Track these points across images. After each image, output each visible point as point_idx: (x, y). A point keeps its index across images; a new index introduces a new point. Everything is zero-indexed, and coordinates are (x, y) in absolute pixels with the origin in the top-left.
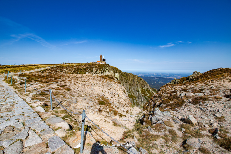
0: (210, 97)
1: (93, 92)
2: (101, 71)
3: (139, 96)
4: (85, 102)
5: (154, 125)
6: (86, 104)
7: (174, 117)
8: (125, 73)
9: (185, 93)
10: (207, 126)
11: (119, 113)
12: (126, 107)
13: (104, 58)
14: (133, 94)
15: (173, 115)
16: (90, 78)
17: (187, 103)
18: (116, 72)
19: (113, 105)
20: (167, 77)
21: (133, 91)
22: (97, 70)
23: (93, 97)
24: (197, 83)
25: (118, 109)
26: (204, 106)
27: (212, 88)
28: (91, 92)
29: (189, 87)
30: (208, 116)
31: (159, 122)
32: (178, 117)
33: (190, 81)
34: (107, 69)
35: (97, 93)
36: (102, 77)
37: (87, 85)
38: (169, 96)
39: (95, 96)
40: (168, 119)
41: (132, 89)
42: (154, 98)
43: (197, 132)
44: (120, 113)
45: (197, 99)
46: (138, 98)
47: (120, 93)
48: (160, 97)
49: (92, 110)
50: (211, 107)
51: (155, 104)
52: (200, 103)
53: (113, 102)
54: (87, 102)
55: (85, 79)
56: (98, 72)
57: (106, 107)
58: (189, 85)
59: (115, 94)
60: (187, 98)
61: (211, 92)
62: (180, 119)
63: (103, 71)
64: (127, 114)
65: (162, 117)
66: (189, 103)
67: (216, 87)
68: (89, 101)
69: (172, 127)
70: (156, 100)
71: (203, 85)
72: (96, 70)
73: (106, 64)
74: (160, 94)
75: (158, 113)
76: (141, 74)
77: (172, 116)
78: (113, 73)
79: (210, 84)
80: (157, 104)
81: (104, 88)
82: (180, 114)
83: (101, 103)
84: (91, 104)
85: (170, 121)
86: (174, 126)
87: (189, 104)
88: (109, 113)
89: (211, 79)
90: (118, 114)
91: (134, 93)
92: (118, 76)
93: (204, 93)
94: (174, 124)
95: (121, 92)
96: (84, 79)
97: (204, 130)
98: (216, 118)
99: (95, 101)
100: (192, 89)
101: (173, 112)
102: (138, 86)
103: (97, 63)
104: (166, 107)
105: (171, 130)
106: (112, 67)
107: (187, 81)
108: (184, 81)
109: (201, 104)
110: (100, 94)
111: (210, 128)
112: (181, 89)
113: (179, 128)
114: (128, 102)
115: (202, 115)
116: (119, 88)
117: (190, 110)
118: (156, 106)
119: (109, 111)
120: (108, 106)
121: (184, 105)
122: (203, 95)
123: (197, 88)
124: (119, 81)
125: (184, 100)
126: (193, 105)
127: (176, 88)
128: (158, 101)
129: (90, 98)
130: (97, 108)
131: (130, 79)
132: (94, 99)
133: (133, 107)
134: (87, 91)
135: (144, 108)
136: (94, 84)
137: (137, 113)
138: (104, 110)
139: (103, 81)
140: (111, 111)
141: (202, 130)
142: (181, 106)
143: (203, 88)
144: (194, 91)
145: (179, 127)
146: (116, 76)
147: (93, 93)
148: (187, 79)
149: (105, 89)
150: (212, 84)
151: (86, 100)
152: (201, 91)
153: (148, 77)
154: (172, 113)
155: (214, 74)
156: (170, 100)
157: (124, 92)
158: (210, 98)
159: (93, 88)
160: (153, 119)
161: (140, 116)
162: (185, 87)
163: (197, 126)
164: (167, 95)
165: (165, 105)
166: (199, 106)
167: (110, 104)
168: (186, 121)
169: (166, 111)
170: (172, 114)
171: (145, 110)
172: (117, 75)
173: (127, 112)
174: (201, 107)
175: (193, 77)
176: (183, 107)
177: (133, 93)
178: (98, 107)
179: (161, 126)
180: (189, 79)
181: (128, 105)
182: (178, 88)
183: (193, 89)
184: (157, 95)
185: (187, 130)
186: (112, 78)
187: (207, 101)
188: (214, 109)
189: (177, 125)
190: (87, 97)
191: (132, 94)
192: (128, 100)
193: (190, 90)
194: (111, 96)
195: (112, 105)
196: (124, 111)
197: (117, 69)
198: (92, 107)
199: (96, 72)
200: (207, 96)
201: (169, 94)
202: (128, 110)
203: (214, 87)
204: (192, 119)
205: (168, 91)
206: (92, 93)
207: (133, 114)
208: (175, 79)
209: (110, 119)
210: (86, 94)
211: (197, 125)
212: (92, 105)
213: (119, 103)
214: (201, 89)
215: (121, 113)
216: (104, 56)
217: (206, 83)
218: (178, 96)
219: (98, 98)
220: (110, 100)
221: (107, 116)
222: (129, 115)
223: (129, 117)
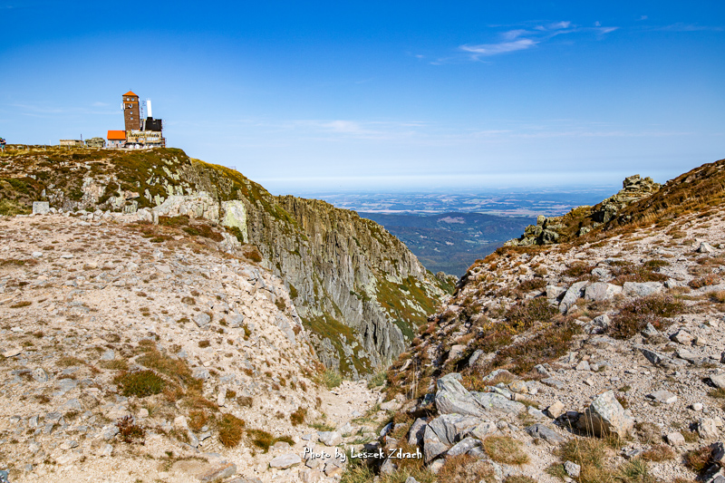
0: (689, 298)
1: (85, 323)
2: (136, 195)
3: (370, 324)
4: (21, 390)
5: (437, 465)
6: (36, 408)
7: (532, 410)
8: (283, 201)
9: (579, 285)
10: (676, 437)
11: (250, 432)
12: (293, 393)
13: (148, 111)
14: (338, 312)
15: (527, 404)
16: (62, 238)
17: (591, 334)
18: (234, 197)
19: (216, 389)
20: (507, 213)
21: (336, 297)
22: (111, 189)
23: (83, 356)
24: (635, 235)
25: (246, 410)
26: (665, 341)
27: (698, 251)
28: (68, 327)
29: (600, 255)
30: (681, 388)
31: (457, 447)
32: (546, 412)
33: (608, 223)
34: (176, 177)
35: (111, 325)
36: (145, 228)
37: (36, 282)
38: (508, 307)
39: (99, 349)
40: (504, 423)
41: (331, 286)
42: (438, 323)
43: (634, 474)
44: (259, 426)
45: (634, 311)
46: (366, 335)
47: (253, 314)
48: (465, 317)
49: (75, 438)
50: (694, 342)
51: (446, 355)
52: (644, 331)
53: (213, 373)
54: (40, 393)
55: (23, 246)
56: (117, 201)
57: (171, 403)
58: (599, 246)
59: (223, 322)
60: (590, 308)
61: (694, 272)
62: (557, 419)
63: (148, 195)
64: (299, 427)
65: (472, 421)
66: (600, 332)
67: (717, 246)
68: (50, 384)
69: (520, 461)
70: (450, 333)
71: (659, 242)
72: (101, 191)
73: (164, 150)
74: (467, 301)
75: (455, 403)
76: (373, 201)
77: (521, 407)
78: (211, 201)
79: (690, 232)
80: (452, 356)
81: (153, 295)
82: (557, 393)
83: (135, 385)
84: (67, 398)
85: (514, 434)
86: (530, 455)
87: (597, 339)
88: (188, 440)
89: (697, 210)
90: (244, 435)
91: (342, 309)
92: (243, 218)
93: (663, 279)
94: (532, 446)
95: (261, 311)
96: (18, 250)
97: (664, 458)
98: (715, 396)
99: (98, 378)
100: (611, 263)
101: (523, 385)
102: (362, 268)
103: (110, 145)
104: (496, 364)
105: (514, 478)
106: (208, 166)
107: (596, 224)
108: (581, 225)
109: (652, 332)
110: (129, 333)
111: (690, 447)
112: (563, 268)
113: (555, 464)
114: (302, 362)
115: (655, 386)
116: (248, 286)
117: (601, 369)
118: (451, 366)
119: (191, 424)
120: (180, 396)
121: (578, 344)
122: (658, 291)
123: (636, 259)
124: (250, 249)
125: (578, 322)
126: (619, 342)
127: (542, 262)
128: (457, 337)
129: (59, 364)
130: (108, 421)
131: (313, 232)
132: (87, 370)
133: (333, 384)
134: (41, 323)
135: (391, 385)
136: (89, 273)
137: (357, 414)
138: (154, 423)
139: (148, 256)
140: (204, 422)
141: (657, 460)
142: (563, 351)
143: (659, 258)
144: (621, 272)
145: (555, 460)
146: (230, 221)
147: (80, 332)
148: (597, 215)
149: (160, 300)
150: (701, 235)
151: (30, 378)
152: (652, 271)
153: (410, 217)
154: (521, 392)
155: (709, 186)
156: (515, 326)
157: (281, 305)
158: (689, 303)
159: (78, 300)
160: (429, 434)
161: (370, 428)
162: (583, 255)
163: (631, 444)
164: (498, 306)
165: (491, 356)
166: (644, 342)
167: (198, 384)
168: (583, 423)
169: (492, 384)
170: (522, 397)
171: (396, 392)
172: (236, 213)
173: (297, 418)
174: (650, 348)
175: (624, 206)
176: (573, 354)
177: (335, 307)
178: (117, 410)
179: (469, 466)
180: (606, 218)
181: (302, 379)
182: (552, 261)
183: (617, 263)
184: (453, 308)
185: (591, 467)
186: (205, 233)
187: (678, 317)
188: (705, 355)
189: (543, 448)
190: (38, 361)
191: (333, 314)
192: (306, 348)
193: (603, 271)
194: (203, 339)
195: (208, 391)
196: (280, 416)
197: (237, 178)
198: (71, 416)
199: (102, 200)
200: (676, 294)
201: (509, 295)
202: (304, 405)
203: (707, 247)
204: (610, 411)
205: (504, 285)
206: (73, 334)
207: (330, 422)
208: (542, 218)
209: (195, 471)
210: (35, 340)
211: (631, 439)
212: (77, 405)
213: (249, 373)
214: (652, 263)
215: (266, 429)
216: (149, 103)
217: (675, 228)
218: (552, 301)
219: (119, 357)
220: (195, 362)
221: (177, 455)
222: (313, 430)
223: (311, 445)
